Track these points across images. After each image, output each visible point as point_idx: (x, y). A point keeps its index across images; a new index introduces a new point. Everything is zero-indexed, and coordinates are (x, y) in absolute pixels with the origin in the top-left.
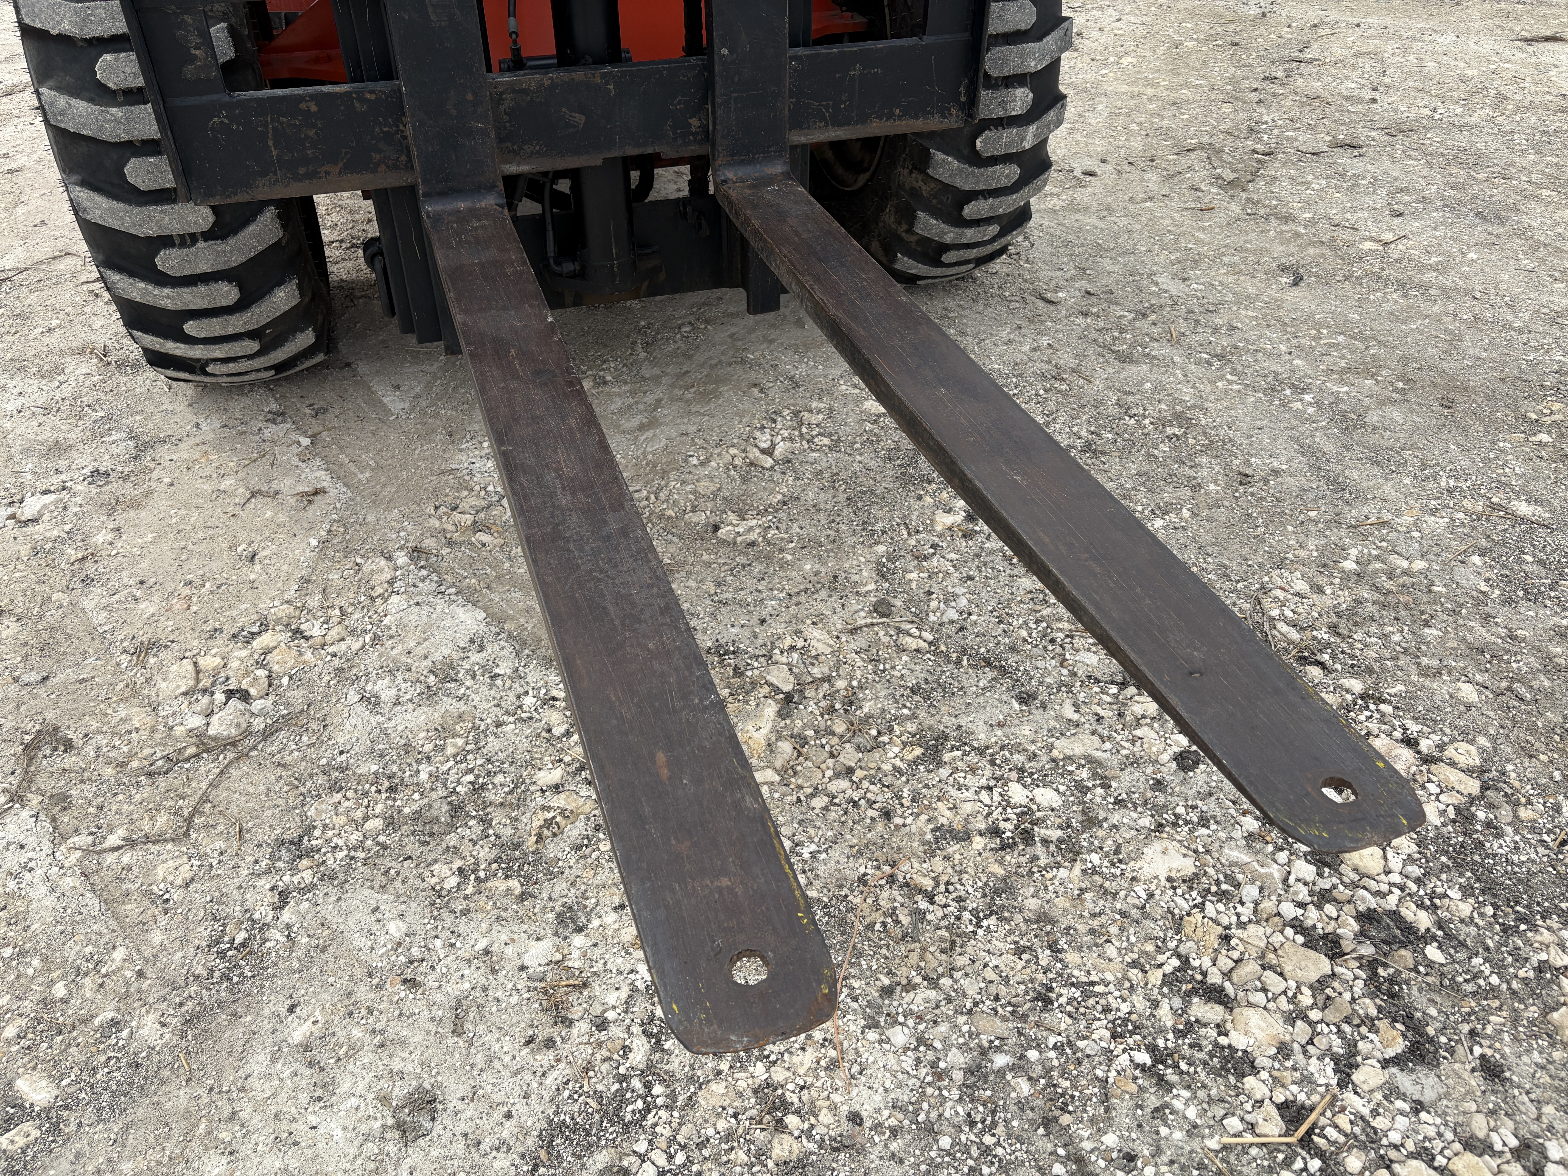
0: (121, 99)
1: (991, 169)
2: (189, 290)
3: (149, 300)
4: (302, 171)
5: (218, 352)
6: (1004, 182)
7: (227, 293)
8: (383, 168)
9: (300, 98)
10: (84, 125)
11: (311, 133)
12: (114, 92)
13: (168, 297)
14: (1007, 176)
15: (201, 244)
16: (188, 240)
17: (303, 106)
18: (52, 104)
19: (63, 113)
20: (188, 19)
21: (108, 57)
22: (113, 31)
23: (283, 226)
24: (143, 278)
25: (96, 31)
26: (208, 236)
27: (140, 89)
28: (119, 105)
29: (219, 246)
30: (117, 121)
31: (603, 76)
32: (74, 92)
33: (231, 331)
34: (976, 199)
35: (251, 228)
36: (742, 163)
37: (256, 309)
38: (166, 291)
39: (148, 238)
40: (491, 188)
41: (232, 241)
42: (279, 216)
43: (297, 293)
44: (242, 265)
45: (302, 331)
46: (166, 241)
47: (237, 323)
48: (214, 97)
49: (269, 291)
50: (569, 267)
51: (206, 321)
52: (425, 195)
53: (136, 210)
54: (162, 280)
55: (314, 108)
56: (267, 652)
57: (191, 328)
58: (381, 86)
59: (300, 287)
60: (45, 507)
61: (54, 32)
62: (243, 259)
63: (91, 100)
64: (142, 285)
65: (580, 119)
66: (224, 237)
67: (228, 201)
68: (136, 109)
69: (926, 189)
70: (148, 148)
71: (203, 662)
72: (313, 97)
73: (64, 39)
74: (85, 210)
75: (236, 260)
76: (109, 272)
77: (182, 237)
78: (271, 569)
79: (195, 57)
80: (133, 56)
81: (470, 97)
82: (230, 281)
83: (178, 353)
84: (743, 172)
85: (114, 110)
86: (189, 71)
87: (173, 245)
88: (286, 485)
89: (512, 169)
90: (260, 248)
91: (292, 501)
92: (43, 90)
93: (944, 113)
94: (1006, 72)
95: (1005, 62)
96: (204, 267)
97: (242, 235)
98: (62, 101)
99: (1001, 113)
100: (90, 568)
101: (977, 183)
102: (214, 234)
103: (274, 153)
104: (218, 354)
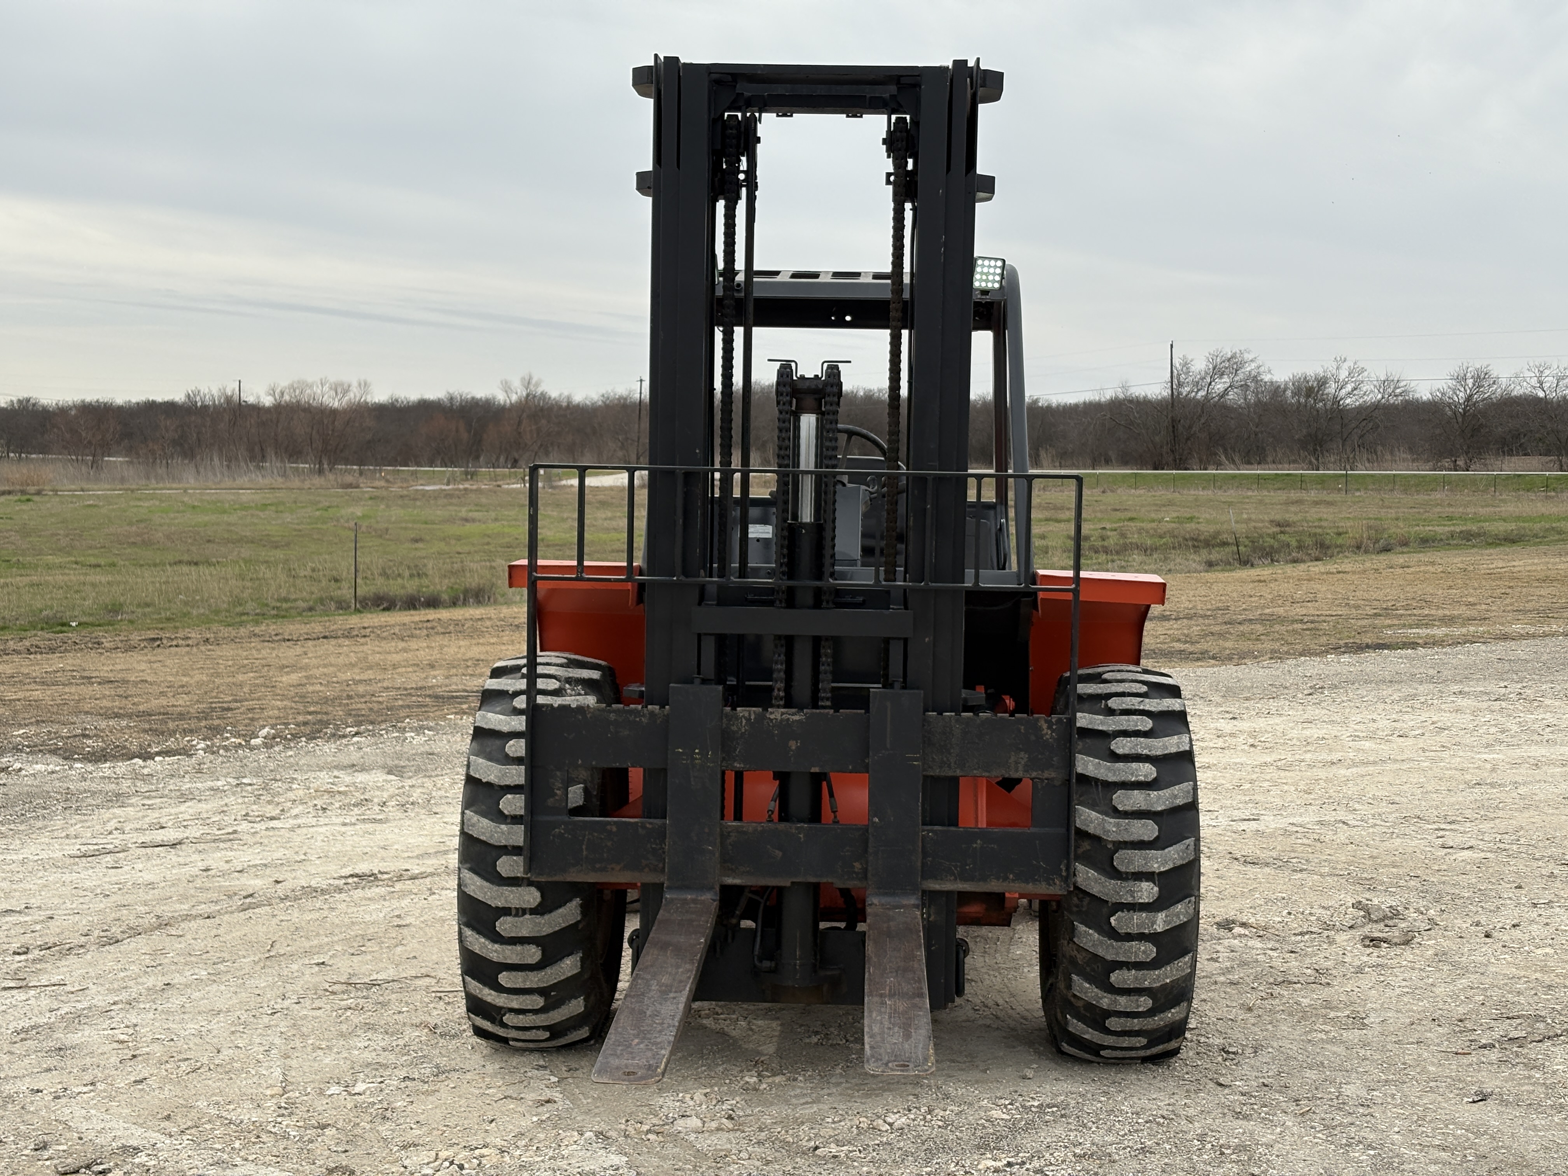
0: (509, 821)
1: (1127, 944)
2: (510, 947)
3: (483, 953)
4: (598, 866)
5: (515, 1002)
6: (1142, 958)
7: (533, 954)
8: (647, 870)
9: (609, 823)
10: (483, 833)
11: (609, 844)
12: (506, 817)
13: (496, 951)
14: (1144, 952)
15: (527, 916)
16: (521, 912)
17: (609, 827)
18: (469, 820)
19: (473, 825)
20: (558, 773)
21: (509, 796)
22: (517, 783)
23: (582, 913)
24: (485, 936)
25: (508, 782)
26: (534, 911)
27: (521, 816)
28: (506, 824)
29: (538, 919)
30: (503, 833)
31: (797, 828)
32: (484, 815)
33: (528, 985)
34: (1121, 969)
35: (561, 911)
36: (885, 894)
37: (549, 970)
38: (496, 946)
39: (497, 908)
40: (711, 888)
41: (546, 917)
42: (581, 906)
43: (579, 964)
44: (548, 935)
45: (576, 998)
46: (506, 911)
47: (534, 980)
48: (560, 818)
49: (561, 959)
50: (767, 964)
51: (514, 973)
52: (668, 888)
53: (495, 888)
54: (497, 938)
55: (614, 829)
56: (483, 1156)
57: (504, 979)
58: (658, 822)
59: (582, 960)
60: (369, 1088)
61: (484, 780)
62: (550, 931)
63: (492, 820)
64: (483, 940)
65: (779, 854)
66: (542, 914)
67: (550, 879)
68: (515, 827)
69: (1080, 958)
70: (516, 850)
71: (440, 1154)
72: (615, 823)
73: (489, 785)
74: (466, 886)
75: (546, 930)
76: (466, 929)
77: (517, 909)
78: (502, 1128)
79: (556, 794)
80: (523, 797)
81: (707, 830)
82: (538, 946)
83: (489, 999)
84: (885, 900)
85: (503, 827)
86: (550, 802)
87: (510, 915)
88: (531, 1096)
89: (730, 881)
90: (563, 925)
91: (530, 1103)
92: (467, 812)
93: (1049, 882)
94: (1131, 869)
95: (1131, 862)
96: (524, 933)
97: (553, 914)
98: (475, 818)
99: (1130, 900)
100: (388, 1114)
101: (1117, 954)
102: (539, 910)
103: (585, 853)
104: (515, 1005)
